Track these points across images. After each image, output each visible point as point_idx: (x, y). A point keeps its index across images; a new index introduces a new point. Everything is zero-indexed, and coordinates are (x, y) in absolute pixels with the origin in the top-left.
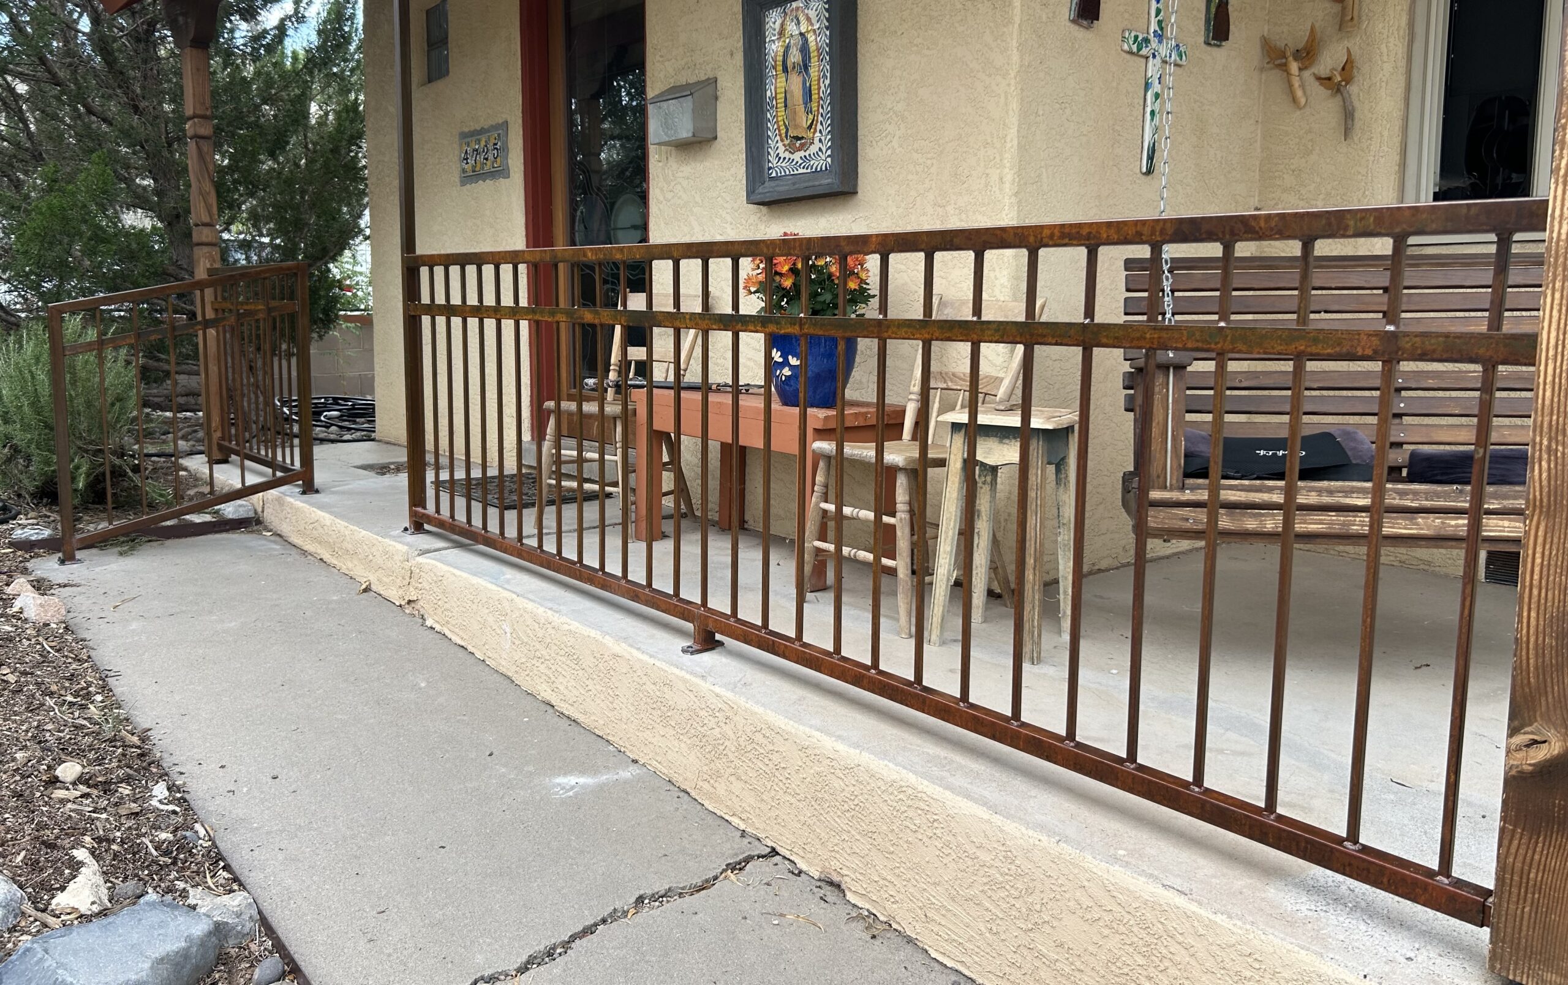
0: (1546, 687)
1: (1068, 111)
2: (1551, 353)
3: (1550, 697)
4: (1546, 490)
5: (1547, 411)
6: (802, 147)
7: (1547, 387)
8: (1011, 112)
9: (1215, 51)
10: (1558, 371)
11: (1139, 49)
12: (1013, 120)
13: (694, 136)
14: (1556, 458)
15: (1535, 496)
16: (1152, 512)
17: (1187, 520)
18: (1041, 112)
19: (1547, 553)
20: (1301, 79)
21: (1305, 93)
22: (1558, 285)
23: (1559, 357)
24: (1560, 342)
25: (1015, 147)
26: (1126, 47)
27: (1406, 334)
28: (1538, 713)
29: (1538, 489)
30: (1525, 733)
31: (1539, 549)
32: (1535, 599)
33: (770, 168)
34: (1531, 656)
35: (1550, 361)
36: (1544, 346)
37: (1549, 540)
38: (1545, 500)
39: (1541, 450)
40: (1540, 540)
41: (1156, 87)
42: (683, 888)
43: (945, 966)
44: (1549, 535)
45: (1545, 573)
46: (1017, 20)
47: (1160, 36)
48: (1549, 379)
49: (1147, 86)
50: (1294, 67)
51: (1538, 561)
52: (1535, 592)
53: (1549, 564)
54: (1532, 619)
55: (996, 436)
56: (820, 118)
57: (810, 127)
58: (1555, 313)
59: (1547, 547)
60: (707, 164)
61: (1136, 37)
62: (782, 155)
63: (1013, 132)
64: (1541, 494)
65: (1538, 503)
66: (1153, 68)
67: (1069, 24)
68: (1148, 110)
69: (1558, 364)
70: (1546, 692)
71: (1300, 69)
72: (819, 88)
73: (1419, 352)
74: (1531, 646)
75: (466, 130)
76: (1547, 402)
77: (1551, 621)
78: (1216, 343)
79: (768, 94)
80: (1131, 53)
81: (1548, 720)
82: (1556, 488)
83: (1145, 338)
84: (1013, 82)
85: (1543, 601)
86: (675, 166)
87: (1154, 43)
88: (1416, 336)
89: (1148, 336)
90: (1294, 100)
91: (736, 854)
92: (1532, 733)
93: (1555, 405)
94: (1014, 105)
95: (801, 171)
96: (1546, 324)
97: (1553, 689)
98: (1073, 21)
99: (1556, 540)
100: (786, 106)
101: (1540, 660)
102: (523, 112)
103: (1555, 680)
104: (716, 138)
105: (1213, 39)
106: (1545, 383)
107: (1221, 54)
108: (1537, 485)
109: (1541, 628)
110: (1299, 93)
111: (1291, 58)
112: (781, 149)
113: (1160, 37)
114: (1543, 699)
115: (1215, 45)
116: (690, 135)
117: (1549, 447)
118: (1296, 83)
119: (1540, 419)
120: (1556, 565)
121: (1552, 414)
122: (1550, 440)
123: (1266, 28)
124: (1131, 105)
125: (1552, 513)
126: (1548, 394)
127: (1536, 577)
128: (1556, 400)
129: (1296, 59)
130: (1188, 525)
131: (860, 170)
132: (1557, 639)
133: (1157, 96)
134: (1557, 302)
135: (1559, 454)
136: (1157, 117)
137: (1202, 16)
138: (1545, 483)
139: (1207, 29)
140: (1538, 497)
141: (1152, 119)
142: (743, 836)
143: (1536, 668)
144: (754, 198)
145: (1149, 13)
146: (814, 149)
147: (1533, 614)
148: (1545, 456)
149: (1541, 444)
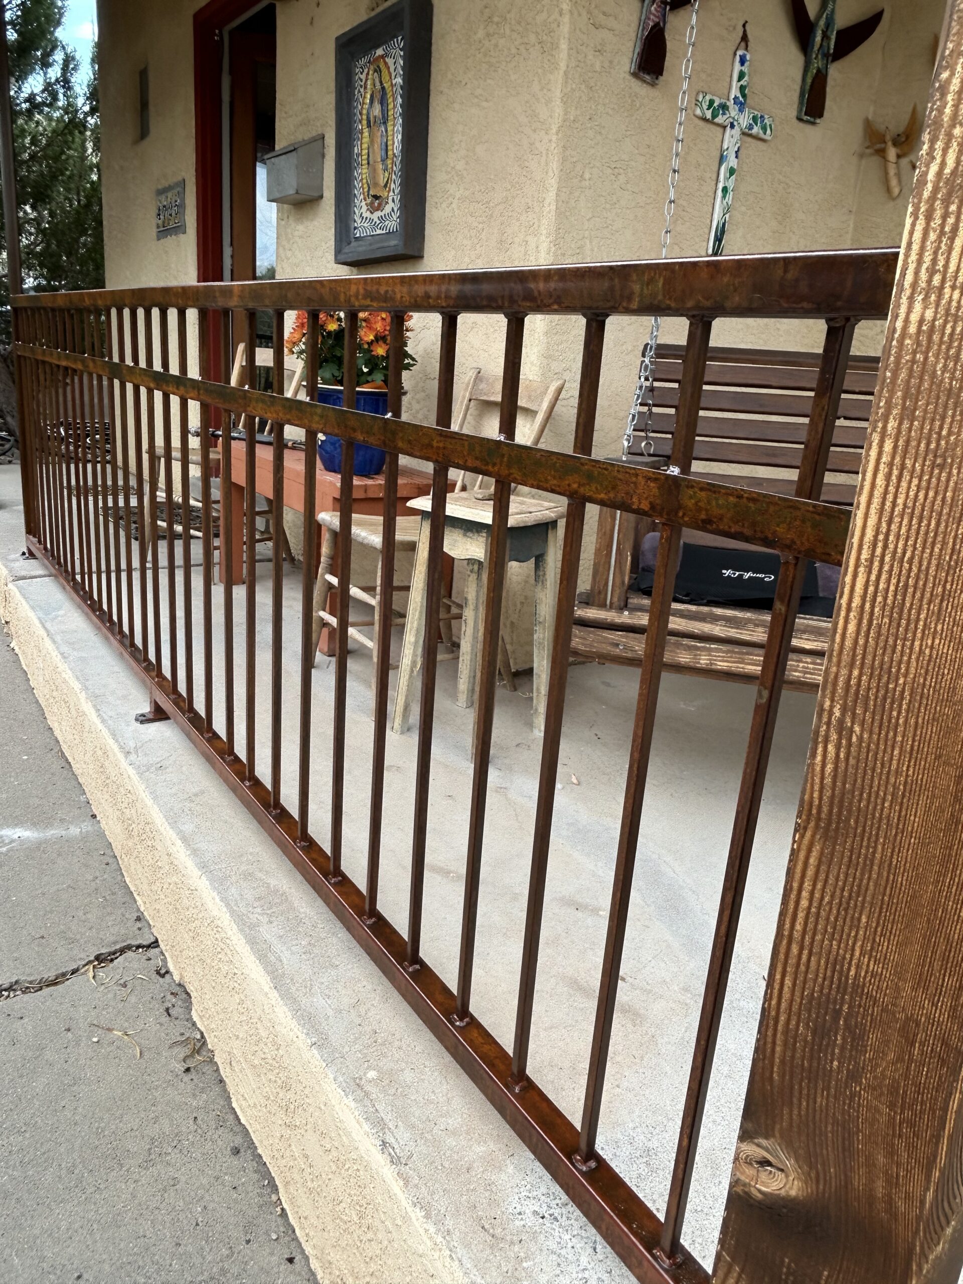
0: (791, 1093)
1: (622, 178)
2: (865, 555)
3: (795, 1112)
4: (828, 793)
5: (845, 658)
6: (379, 208)
7: (852, 615)
8: (551, 174)
9: (808, 128)
10: (871, 589)
11: (714, 116)
12: (553, 183)
13: (297, 193)
14: (850, 744)
15: (812, 797)
16: (576, 631)
17: (617, 645)
18: (587, 176)
19: (817, 895)
20: (898, 168)
21: (900, 181)
22: (892, 424)
23: (876, 564)
24: (881, 537)
25: (553, 213)
26: (698, 112)
27: (691, 485)
28: (778, 1127)
29: (817, 787)
30: (758, 1145)
31: (807, 885)
32: (792, 961)
33: (355, 228)
34: (778, 1042)
35: (861, 569)
36: (856, 540)
37: (822, 876)
38: (825, 809)
39: (829, 723)
40: (810, 872)
41: (732, 162)
42: (31, 982)
43: (239, 1120)
44: (823, 868)
45: (810, 926)
46: (563, 66)
47: (741, 103)
48: (856, 602)
49: (722, 159)
50: (892, 153)
51: (804, 903)
52: (795, 949)
53: (818, 914)
54: (786, 989)
55: (461, 528)
56: (394, 177)
57: (386, 186)
58: (880, 481)
59: (819, 886)
60: (315, 223)
61: (711, 102)
62: (364, 215)
63: (551, 196)
64: (821, 799)
65: (814, 811)
66: (731, 140)
67: (628, 77)
68: (721, 186)
69: (873, 577)
70: (791, 1103)
71: (899, 156)
72: (394, 143)
73: (703, 516)
74: (780, 1028)
75: (160, 187)
76: (848, 643)
77: (810, 1002)
78: (494, 465)
79: (356, 151)
80: (705, 119)
81: (789, 1144)
82: (843, 794)
83: (432, 447)
84: (554, 138)
85: (803, 968)
86: (293, 225)
87: (733, 111)
88: (702, 489)
89: (435, 444)
90: (889, 190)
91: (115, 943)
92: (767, 1150)
93: (859, 651)
94: (555, 165)
95: (379, 232)
96: (864, 499)
97: (800, 1104)
98: (635, 75)
99: (831, 881)
100: (368, 163)
101: (789, 1053)
102: (196, 170)
103: (805, 1092)
104: (321, 197)
105: (806, 114)
106: (849, 609)
107: (813, 134)
108: (817, 780)
109: (795, 1007)
110: (894, 182)
111: (890, 143)
112: (365, 208)
113: (741, 106)
114: (786, 1111)
115: (807, 122)
116: (294, 192)
117: (841, 721)
118: (892, 171)
119: (834, 669)
120: (828, 919)
121: (852, 665)
122: (844, 710)
123: (872, 109)
124: (701, 179)
125: (832, 834)
126: (852, 627)
127: (798, 927)
128: (861, 642)
129: (895, 144)
130: (617, 651)
131: (427, 233)
132: (814, 1033)
133: (732, 171)
134: (885, 459)
135: (854, 739)
136: (730, 196)
137: (797, 87)
138: (828, 781)
139: (801, 103)
140: (816, 802)
141: (724, 197)
142: (138, 919)
143: (783, 1062)
144: (342, 258)
145: (731, 76)
146: (388, 209)
147: (788, 982)
148: (834, 736)
149: (831, 713)
